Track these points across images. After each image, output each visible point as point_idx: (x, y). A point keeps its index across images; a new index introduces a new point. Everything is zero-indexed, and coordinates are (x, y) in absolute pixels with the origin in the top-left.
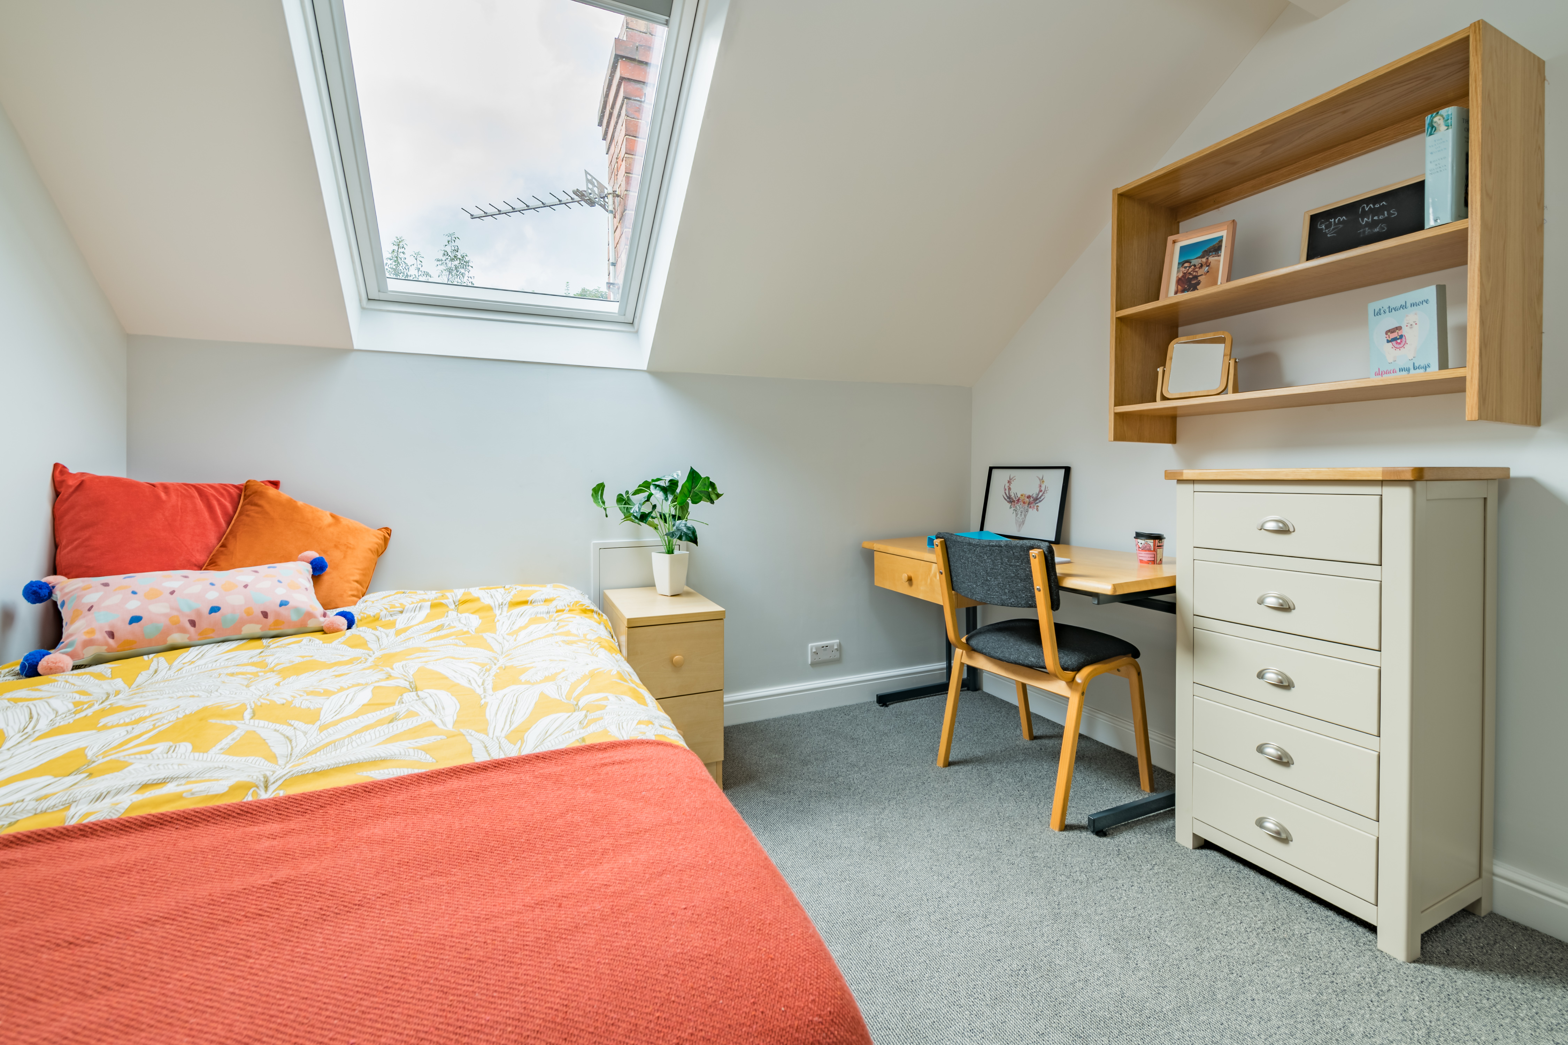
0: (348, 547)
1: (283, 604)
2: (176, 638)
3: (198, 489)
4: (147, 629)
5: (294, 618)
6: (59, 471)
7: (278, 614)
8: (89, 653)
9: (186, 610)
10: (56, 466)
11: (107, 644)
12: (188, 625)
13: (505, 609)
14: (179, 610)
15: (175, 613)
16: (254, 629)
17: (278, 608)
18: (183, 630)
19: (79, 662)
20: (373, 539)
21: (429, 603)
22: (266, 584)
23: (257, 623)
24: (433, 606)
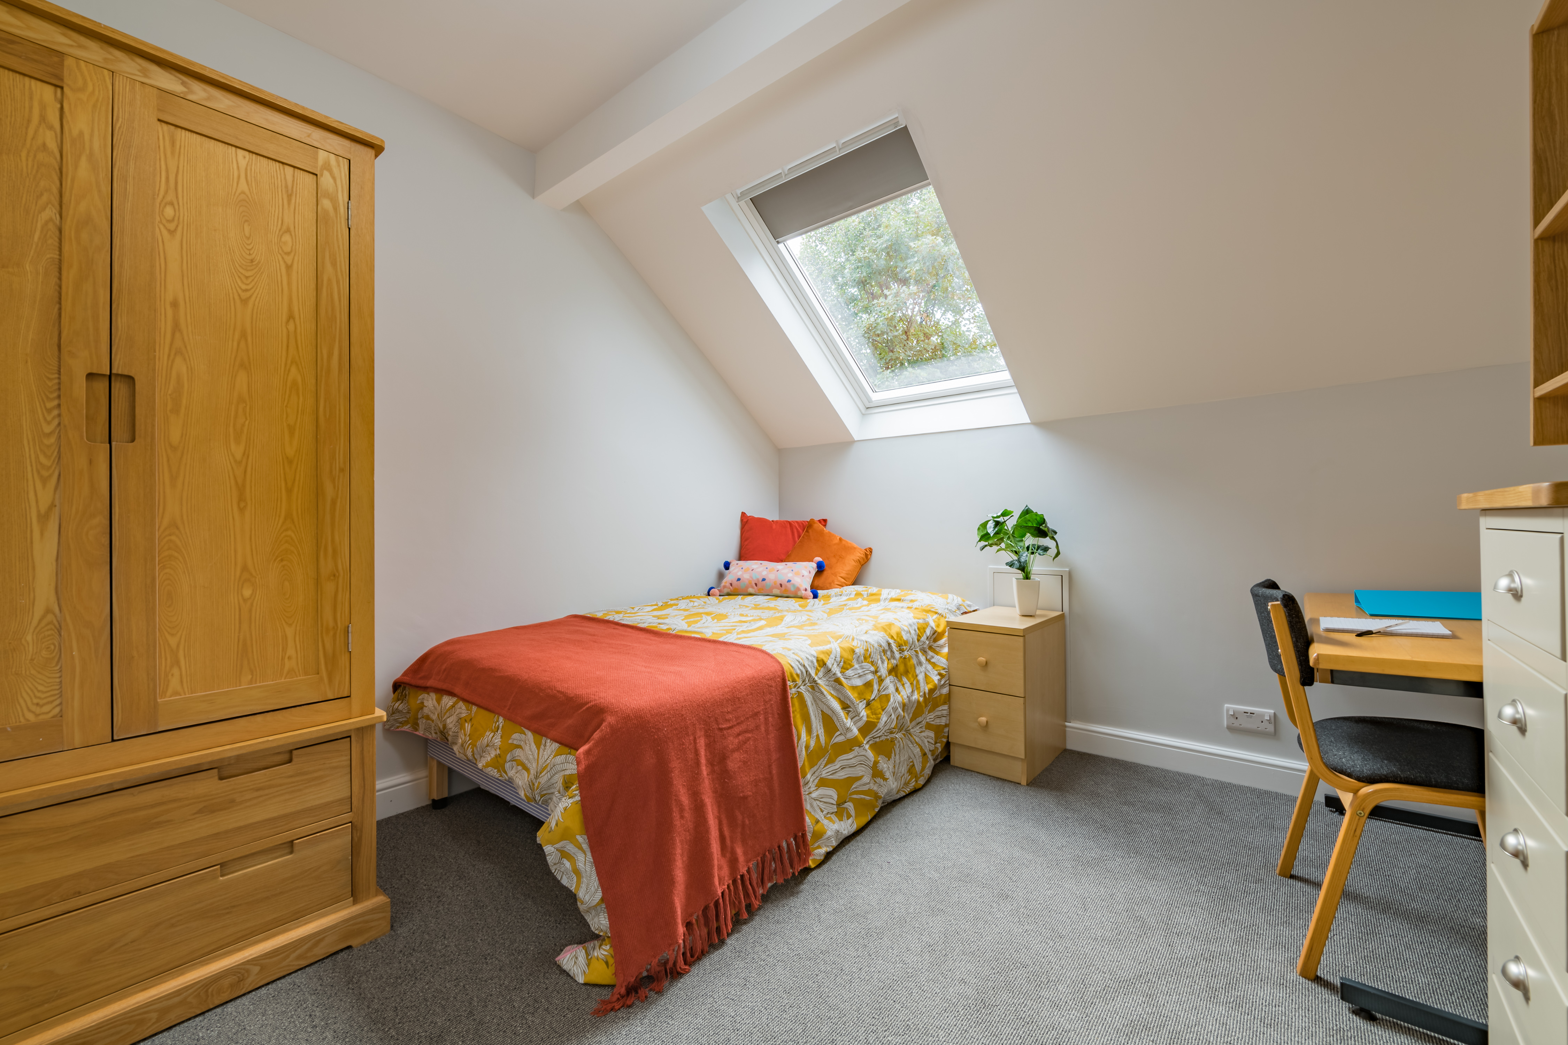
0: (840, 557)
1: (789, 581)
2: (751, 590)
3: (789, 523)
4: (742, 584)
5: (792, 589)
6: (743, 514)
7: (786, 586)
8: (726, 591)
9: (754, 578)
10: (742, 512)
11: (730, 588)
12: (754, 585)
13: (887, 602)
14: (752, 578)
15: (751, 579)
16: (776, 591)
17: (786, 583)
18: (752, 587)
19: (722, 594)
20: (859, 555)
21: (855, 592)
22: (786, 571)
23: (778, 589)
24: (856, 594)
